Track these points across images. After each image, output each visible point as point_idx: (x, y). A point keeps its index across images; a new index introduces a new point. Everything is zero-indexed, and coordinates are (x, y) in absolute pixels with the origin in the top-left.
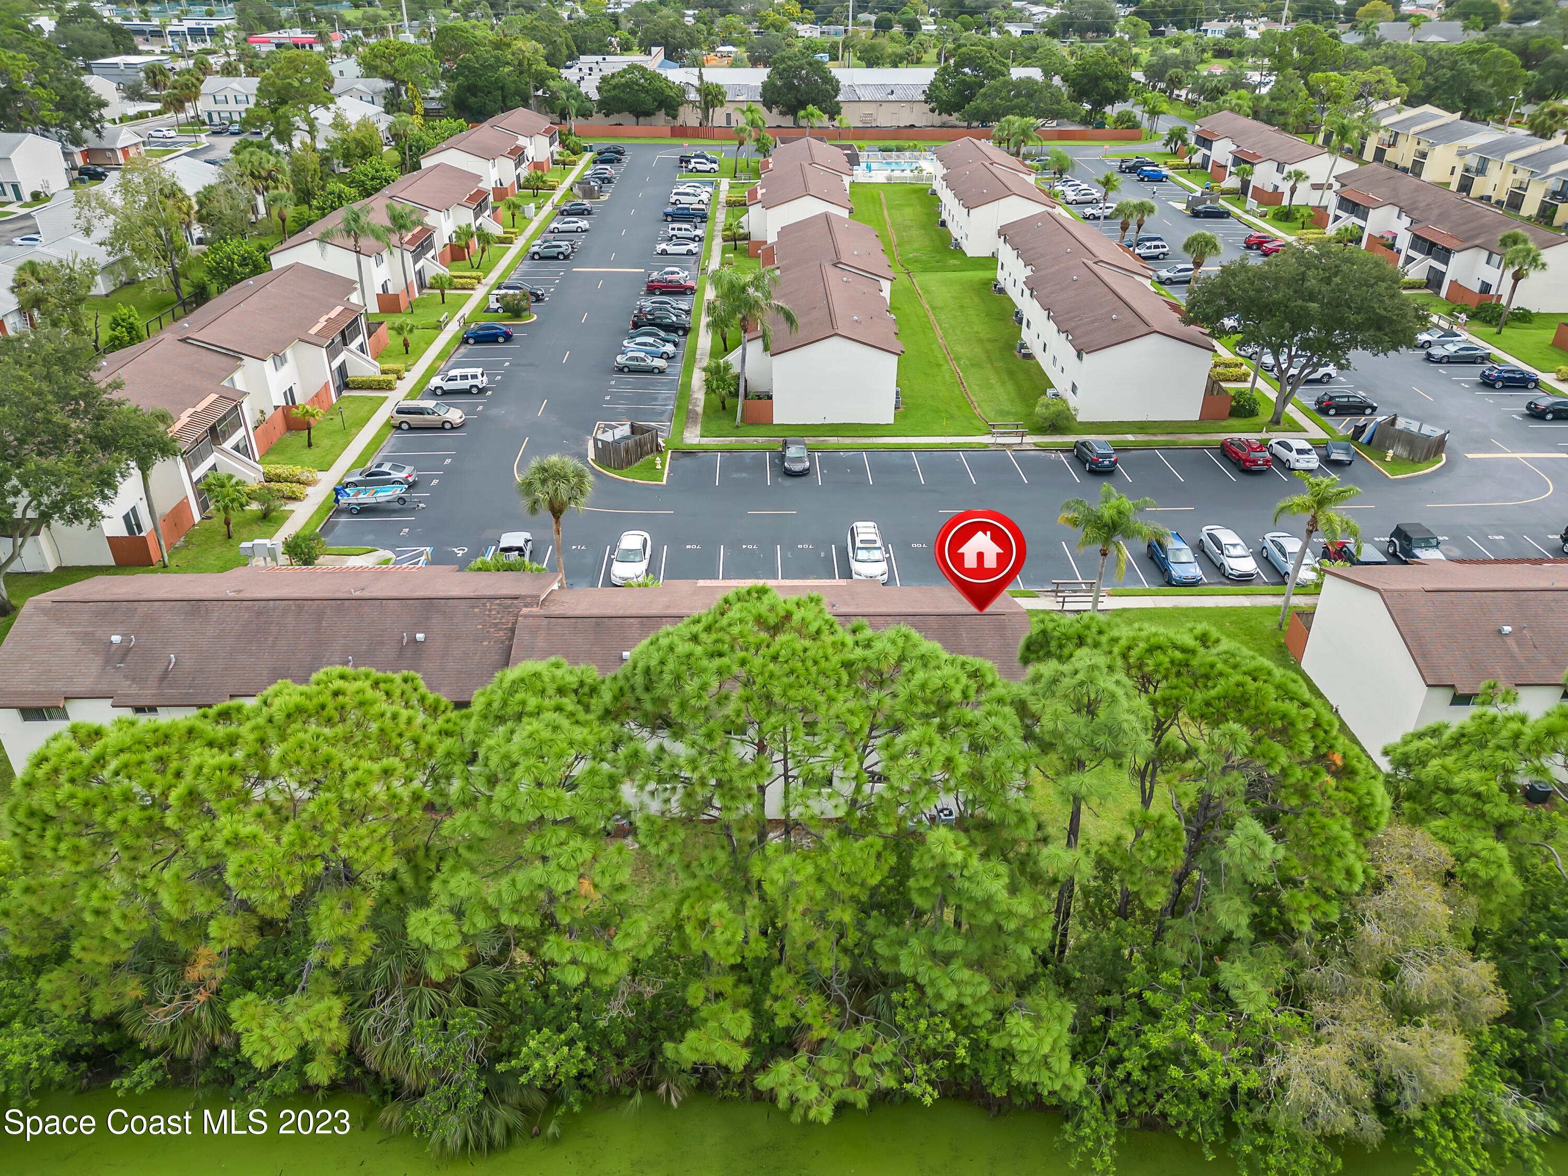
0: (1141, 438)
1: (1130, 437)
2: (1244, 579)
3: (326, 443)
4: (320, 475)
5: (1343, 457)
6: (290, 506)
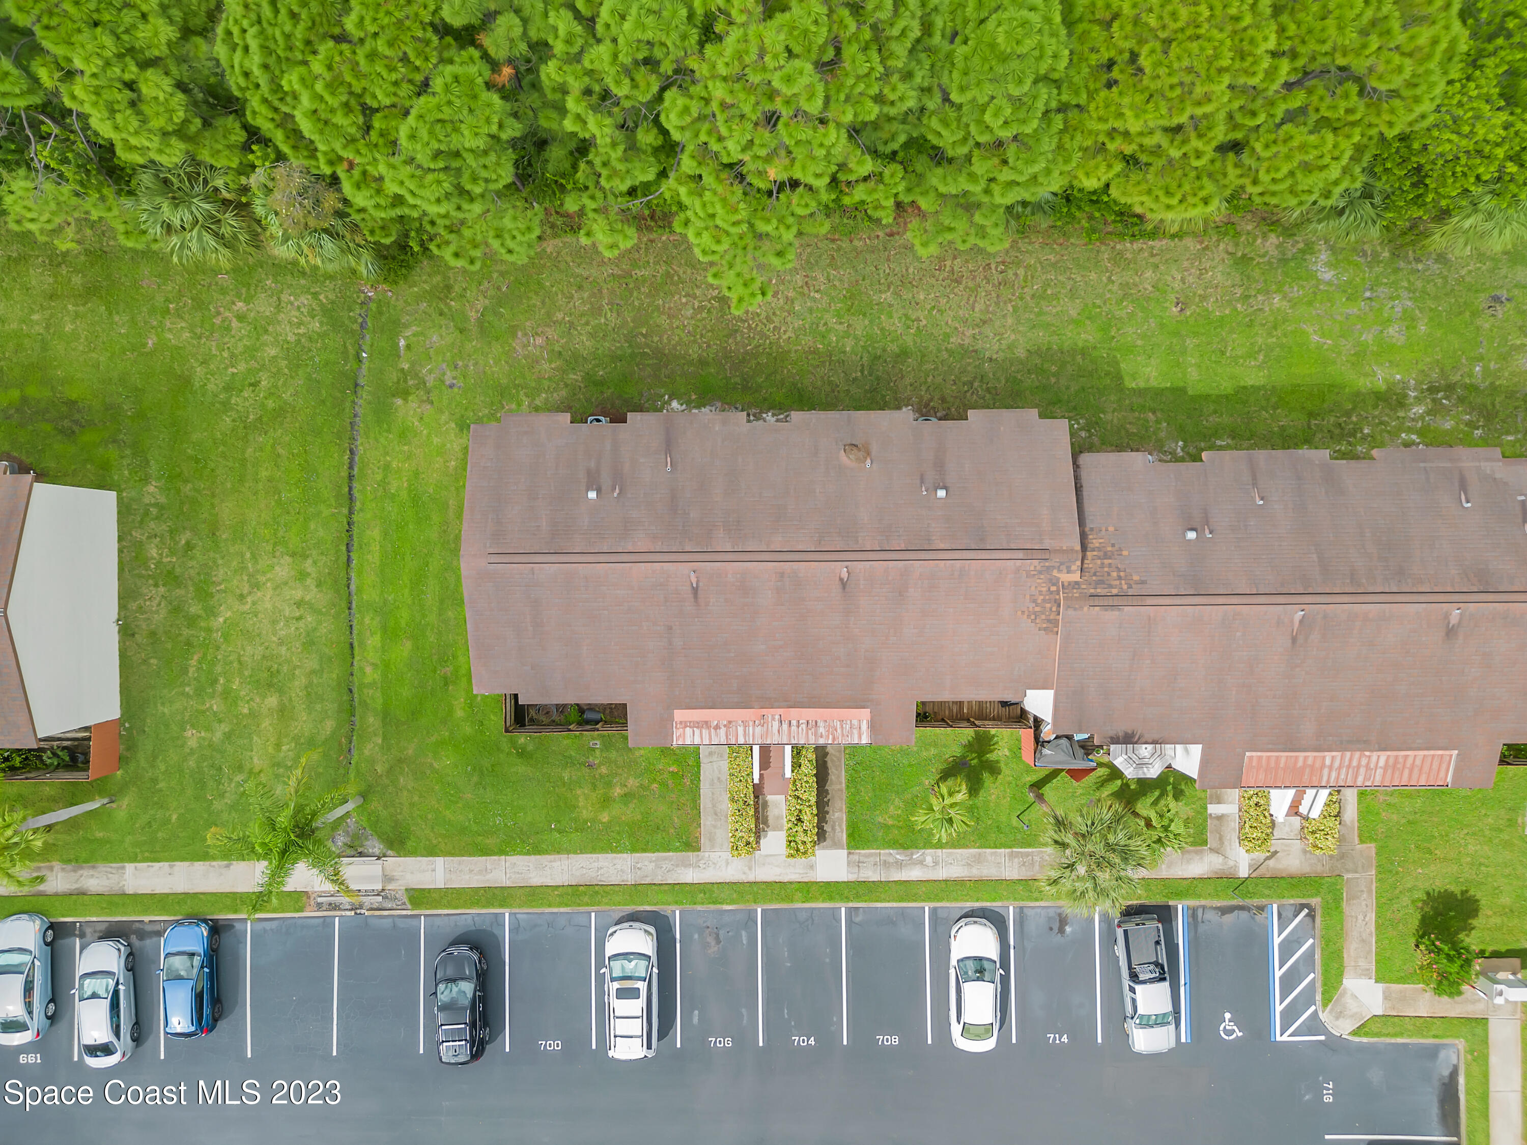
2: (109, 934)
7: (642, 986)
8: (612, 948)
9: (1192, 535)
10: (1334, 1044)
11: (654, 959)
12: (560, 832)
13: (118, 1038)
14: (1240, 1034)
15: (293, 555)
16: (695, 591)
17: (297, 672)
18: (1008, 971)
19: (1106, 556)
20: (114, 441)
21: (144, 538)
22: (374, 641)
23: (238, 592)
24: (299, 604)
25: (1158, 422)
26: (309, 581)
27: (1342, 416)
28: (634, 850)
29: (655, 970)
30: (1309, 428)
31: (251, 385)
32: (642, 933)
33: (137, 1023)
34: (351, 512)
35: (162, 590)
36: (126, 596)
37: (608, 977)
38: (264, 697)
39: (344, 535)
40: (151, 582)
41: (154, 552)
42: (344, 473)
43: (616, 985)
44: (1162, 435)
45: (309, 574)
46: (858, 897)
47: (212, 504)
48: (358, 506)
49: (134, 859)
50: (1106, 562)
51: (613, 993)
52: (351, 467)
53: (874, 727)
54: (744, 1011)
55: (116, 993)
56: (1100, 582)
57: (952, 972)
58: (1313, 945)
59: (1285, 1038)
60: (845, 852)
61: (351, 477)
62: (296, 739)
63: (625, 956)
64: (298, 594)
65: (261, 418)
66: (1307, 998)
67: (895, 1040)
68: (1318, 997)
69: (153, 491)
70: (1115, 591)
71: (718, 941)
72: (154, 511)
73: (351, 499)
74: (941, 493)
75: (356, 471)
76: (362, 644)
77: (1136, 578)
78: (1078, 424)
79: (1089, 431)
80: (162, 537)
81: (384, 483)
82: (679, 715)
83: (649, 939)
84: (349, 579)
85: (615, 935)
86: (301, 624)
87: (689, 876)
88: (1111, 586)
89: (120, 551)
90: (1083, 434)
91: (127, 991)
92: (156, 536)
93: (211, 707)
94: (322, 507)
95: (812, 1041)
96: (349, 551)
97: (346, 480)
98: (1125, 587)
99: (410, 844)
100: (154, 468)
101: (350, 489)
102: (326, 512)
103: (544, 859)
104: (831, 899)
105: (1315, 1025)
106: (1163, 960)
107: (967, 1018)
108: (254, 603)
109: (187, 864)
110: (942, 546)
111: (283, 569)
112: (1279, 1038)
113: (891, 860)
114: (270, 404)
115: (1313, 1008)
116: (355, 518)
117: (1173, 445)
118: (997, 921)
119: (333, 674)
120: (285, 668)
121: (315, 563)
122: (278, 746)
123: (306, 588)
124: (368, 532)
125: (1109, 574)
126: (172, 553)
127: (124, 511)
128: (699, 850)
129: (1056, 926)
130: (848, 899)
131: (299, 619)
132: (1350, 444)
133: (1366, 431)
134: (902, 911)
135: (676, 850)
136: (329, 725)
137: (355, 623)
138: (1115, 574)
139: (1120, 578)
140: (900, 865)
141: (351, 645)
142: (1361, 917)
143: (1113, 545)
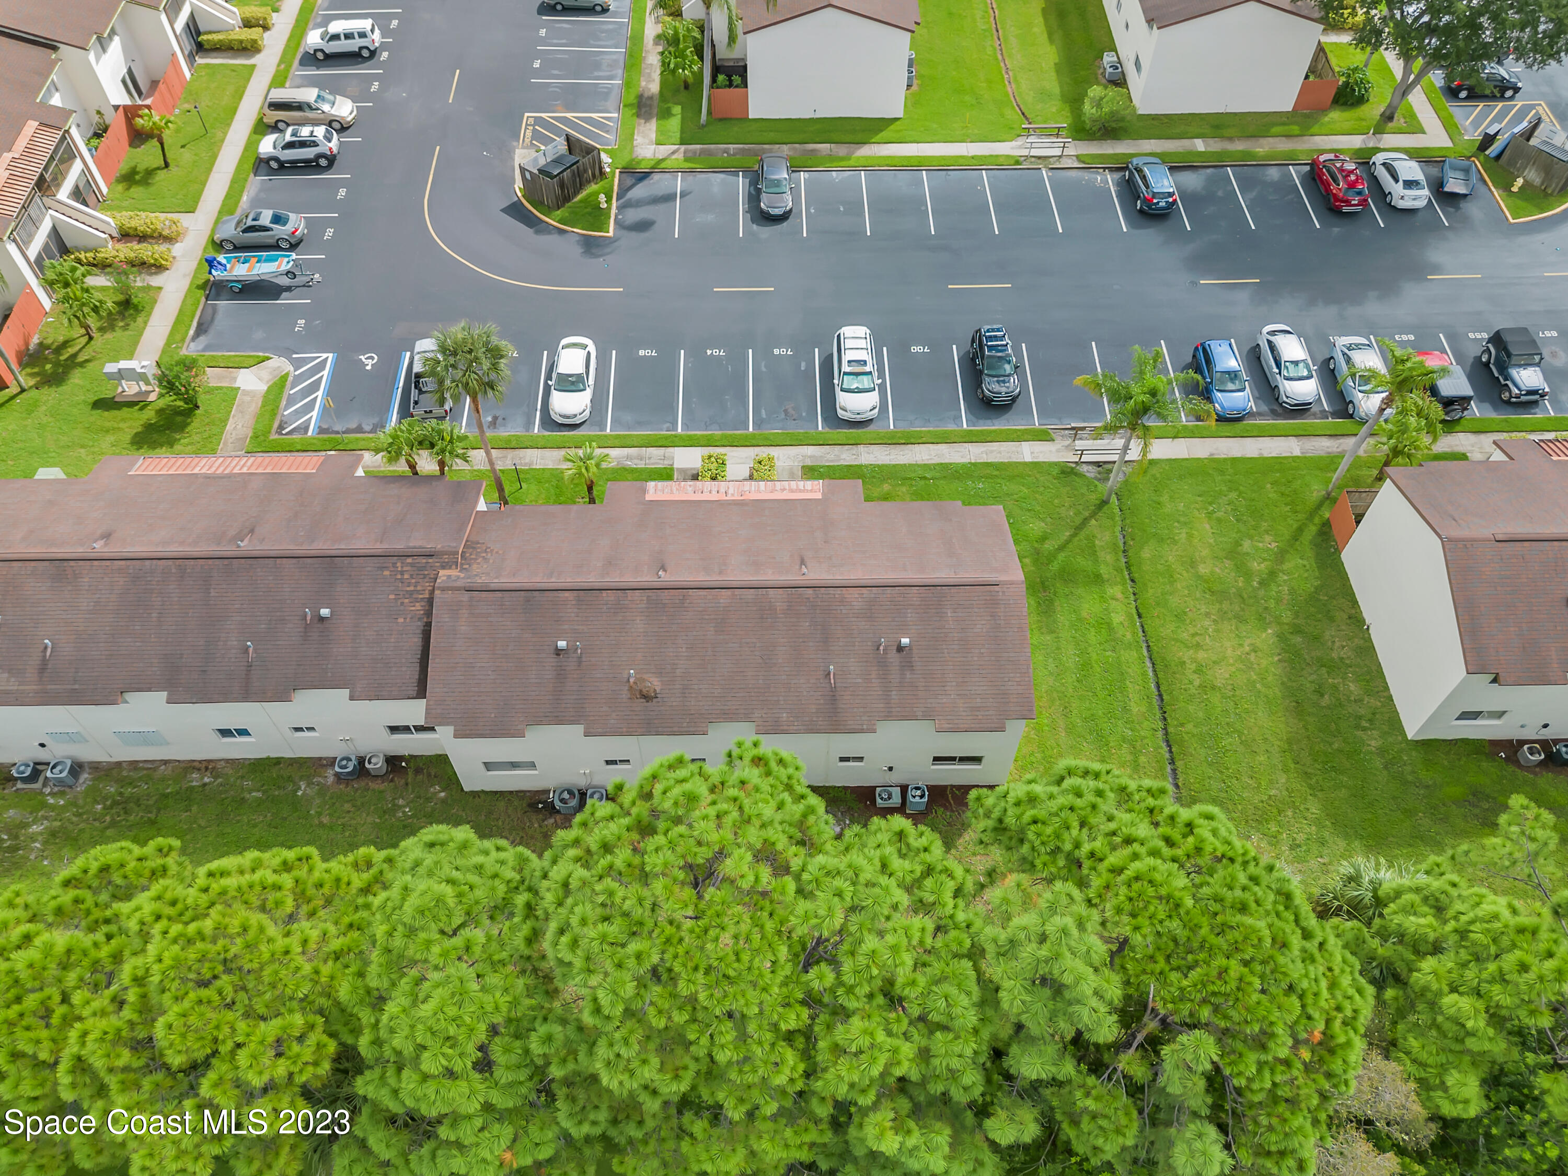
0: (1215, 146)
1: (1199, 145)
2: (1301, 410)
3: (186, 156)
4: (185, 220)
5: (1461, 190)
6: (156, 281)
7: (846, 368)
8: (873, 398)
9: (325, 612)
10: (286, 352)
11: (837, 389)
12: (925, 478)
13: (1269, 342)
14: (362, 357)
15: (1213, 688)
16: (803, 562)
17: (1186, 592)
18: (546, 383)
19: (411, 593)
20: (1427, 787)
21: (1366, 699)
22: (1117, 619)
23: (1259, 654)
24: (1198, 646)
25: (319, 814)
26: (1193, 666)
27: (120, 821)
28: (860, 466)
29: (836, 381)
30: (159, 810)
31: (1299, 846)
32: (849, 407)
33: (1259, 358)
34: (1165, 729)
35: (1334, 655)
36: (1367, 650)
37: (876, 374)
38: (1212, 573)
39: (1168, 708)
40: (1348, 662)
41: (1352, 687)
42: (1179, 764)
43: (868, 368)
44: (318, 801)
45: (1194, 672)
46: (666, 438)
47: (1307, 729)
48: (1160, 734)
49: (1295, 458)
50: (412, 588)
51: (869, 363)
52: (1174, 771)
53: (644, 491)
54: (764, 369)
55: (1278, 365)
56: (421, 569)
57: (591, 381)
58: (285, 410)
59: (324, 356)
60: (675, 466)
61: (1172, 762)
62: (1175, 542)
63: (860, 391)
64: (1201, 655)
65: (1279, 812)
66: (298, 379)
67: (642, 353)
68: (291, 378)
69: (1374, 742)
70: (409, 560)
71: (786, 411)
72: (1365, 724)
73: (1167, 741)
74: (562, 644)
75: (1168, 769)
76: (1130, 616)
77: (387, 573)
78: (404, 812)
79: (394, 805)
80: (1349, 701)
81: (1135, 752)
82: (819, 496)
83: (843, 404)
84: (1155, 671)
85: (870, 407)
86: (1192, 631)
87: (810, 450)
88: (412, 565)
89: (1387, 688)
90: (401, 802)
91: (1270, 368)
92: (1355, 701)
93: (1259, 564)
94: (1195, 731)
95: (709, 352)
96: (1160, 696)
97: (1177, 757)
98: (399, 564)
99: (1055, 471)
100: (1378, 763)
101: (1171, 752)
102: (1189, 727)
103: (936, 460)
104: (689, 436)
105: (297, 364)
106: (414, 393)
107: (582, 354)
108: (1241, 645)
109: (1249, 456)
110: (567, 594)
111: (1221, 675)
112: (331, 355)
113: (636, 461)
114: (1273, 828)
115: (297, 373)
116: (1161, 725)
117: (309, 791)
118: (549, 422)
119: (1150, 594)
120: (1198, 595)
121: (1191, 683)
122: (1190, 536)
123: (1194, 660)
124: (1143, 709)
125: (412, 576)
126: (1335, 687)
127: (1395, 723)
128: (803, 467)
129: (499, 421)
130: (676, 436)
131: (1194, 635)
132: (121, 794)
133: (100, 807)
134: (629, 429)
135: (822, 467)
136: (1146, 554)
137: (1141, 634)
138: (406, 576)
139: (402, 573)
140: (628, 457)
141: (1140, 616)
142: (239, 427)
143: (402, 603)
